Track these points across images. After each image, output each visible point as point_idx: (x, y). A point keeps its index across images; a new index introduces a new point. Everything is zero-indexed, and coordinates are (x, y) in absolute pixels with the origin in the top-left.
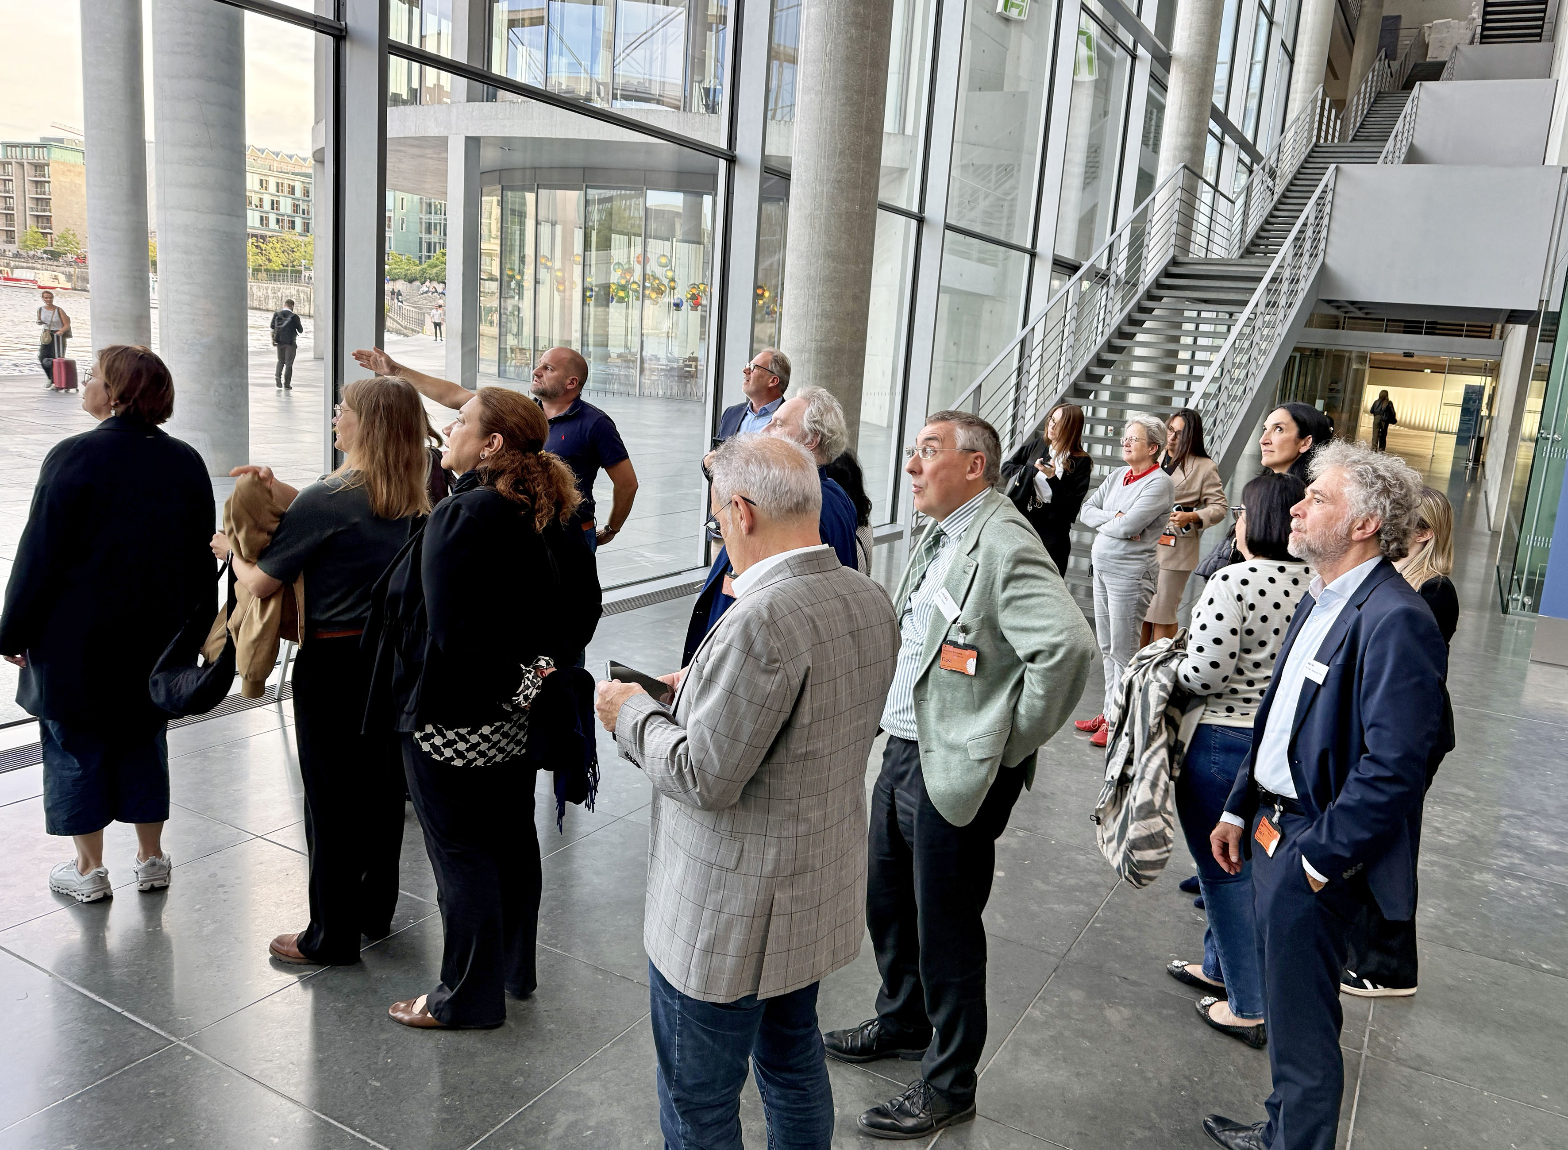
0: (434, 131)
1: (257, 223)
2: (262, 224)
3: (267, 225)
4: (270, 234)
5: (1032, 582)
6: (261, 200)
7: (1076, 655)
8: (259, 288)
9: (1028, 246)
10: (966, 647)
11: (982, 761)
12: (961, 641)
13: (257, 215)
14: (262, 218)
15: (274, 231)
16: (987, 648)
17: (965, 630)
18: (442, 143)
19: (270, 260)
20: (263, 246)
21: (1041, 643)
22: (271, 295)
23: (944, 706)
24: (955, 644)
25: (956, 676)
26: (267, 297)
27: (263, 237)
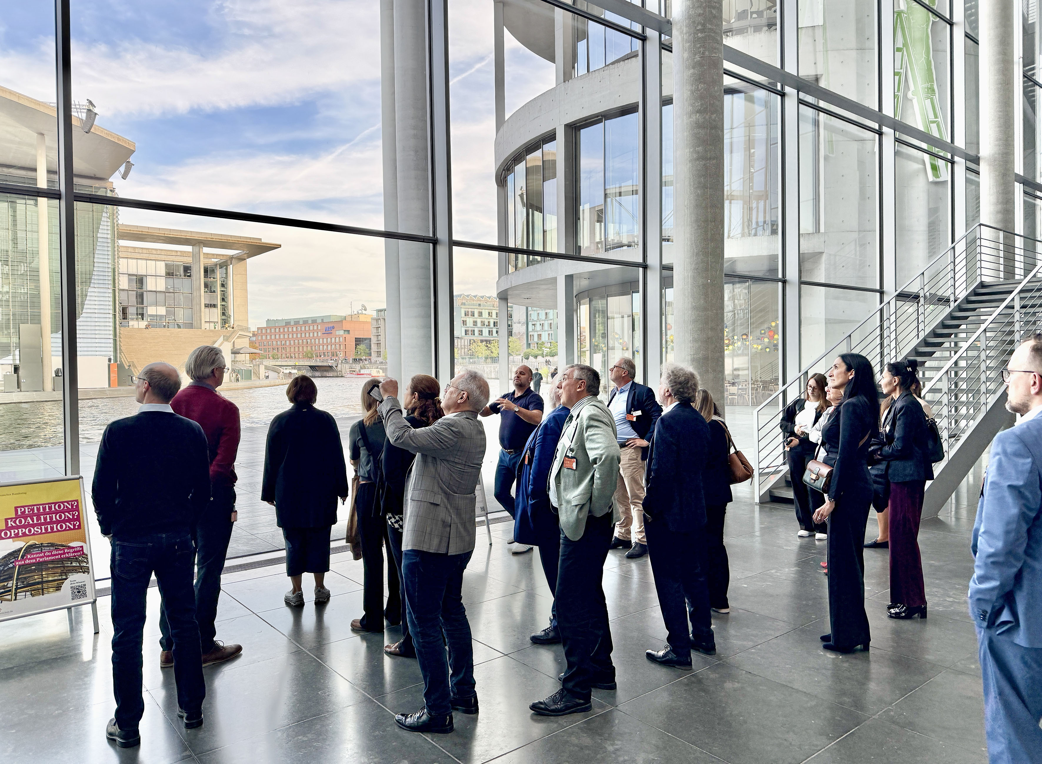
0: (550, 275)
1: (487, 334)
2: (489, 334)
3: (492, 335)
4: (492, 339)
5: (596, 429)
6: (489, 322)
7: (609, 458)
8: (487, 367)
9: (878, 287)
10: (572, 458)
11: (576, 506)
12: (570, 455)
13: (487, 330)
14: (489, 331)
15: (495, 337)
16: (580, 458)
17: (572, 450)
18: (554, 281)
19: (492, 352)
20: (489, 345)
21: (596, 454)
22: (493, 370)
23: (566, 485)
24: (568, 457)
25: (570, 470)
26: (491, 372)
27: (489, 341)
